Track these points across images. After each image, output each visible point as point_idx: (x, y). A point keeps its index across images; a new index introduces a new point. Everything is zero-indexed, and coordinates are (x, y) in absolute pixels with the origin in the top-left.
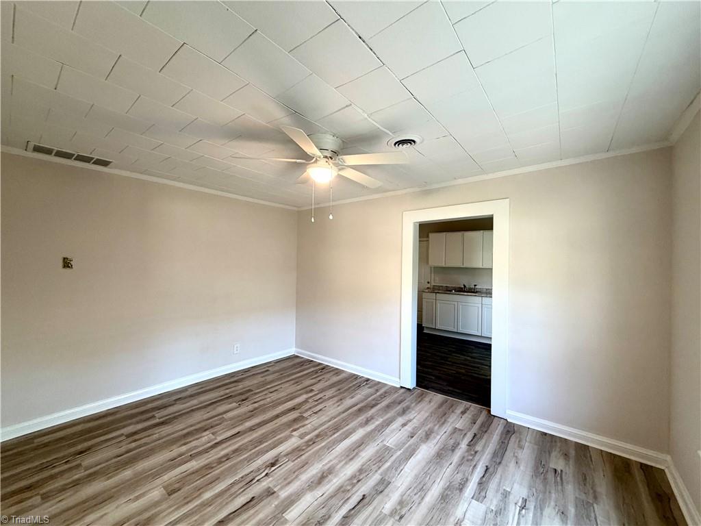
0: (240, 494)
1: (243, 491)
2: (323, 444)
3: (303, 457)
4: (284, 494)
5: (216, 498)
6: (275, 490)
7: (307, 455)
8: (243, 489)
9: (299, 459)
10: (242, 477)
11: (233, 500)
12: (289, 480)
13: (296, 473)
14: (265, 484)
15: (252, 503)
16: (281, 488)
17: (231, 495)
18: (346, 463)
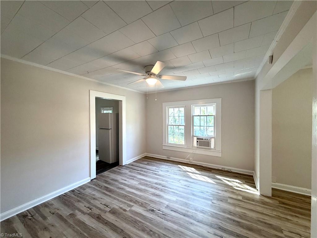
0: (171, 215)
1: (170, 215)
3: (147, 202)
5: (176, 223)
6: (166, 206)
7: (145, 201)
8: (169, 216)
10: (162, 218)
11: (174, 216)
12: (160, 203)
14: (164, 209)
15: (174, 210)
16: (165, 204)
17: (172, 218)
18: (149, 191)
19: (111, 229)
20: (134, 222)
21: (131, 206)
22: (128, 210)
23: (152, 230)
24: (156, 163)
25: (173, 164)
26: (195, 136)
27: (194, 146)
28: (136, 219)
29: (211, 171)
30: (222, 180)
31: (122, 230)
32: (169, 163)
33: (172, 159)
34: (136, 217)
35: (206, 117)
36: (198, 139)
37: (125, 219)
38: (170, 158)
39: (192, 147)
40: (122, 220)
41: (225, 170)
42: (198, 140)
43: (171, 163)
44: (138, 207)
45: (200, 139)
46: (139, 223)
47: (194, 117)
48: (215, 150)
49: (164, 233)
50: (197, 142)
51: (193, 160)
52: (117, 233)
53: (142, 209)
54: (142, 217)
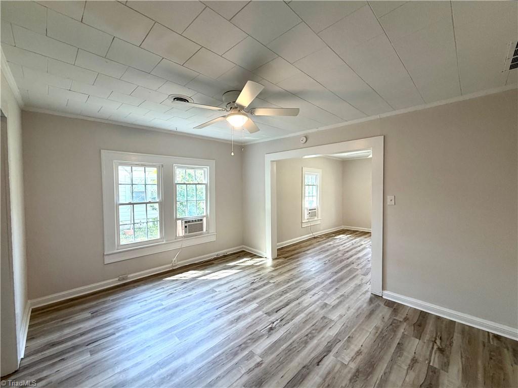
2: (232, 344)
3: (250, 333)
4: (260, 313)
6: (265, 315)
7: (247, 335)
8: (285, 316)
9: (253, 331)
10: (288, 323)
12: (258, 319)
13: (254, 322)
14: (273, 318)
15: (276, 310)
16: (262, 315)
19: (300, 384)
20: (290, 352)
21: (251, 355)
22: (259, 360)
23: (306, 334)
24: (113, 300)
25: (152, 282)
26: (179, 219)
27: (178, 235)
28: (284, 350)
29: (213, 264)
30: (238, 264)
31: (304, 367)
32: (138, 286)
33: (132, 277)
34: (280, 349)
35: (195, 185)
36: (186, 222)
37: (282, 363)
38: (127, 279)
39: (175, 239)
40: (283, 367)
41: (221, 255)
42: (187, 224)
43: (145, 284)
44: (257, 344)
45: (189, 222)
46: (292, 346)
47: (177, 185)
48: (208, 233)
49: (311, 325)
50: (186, 227)
51: (177, 261)
52: (308, 374)
53: (263, 341)
54: (282, 342)
